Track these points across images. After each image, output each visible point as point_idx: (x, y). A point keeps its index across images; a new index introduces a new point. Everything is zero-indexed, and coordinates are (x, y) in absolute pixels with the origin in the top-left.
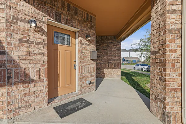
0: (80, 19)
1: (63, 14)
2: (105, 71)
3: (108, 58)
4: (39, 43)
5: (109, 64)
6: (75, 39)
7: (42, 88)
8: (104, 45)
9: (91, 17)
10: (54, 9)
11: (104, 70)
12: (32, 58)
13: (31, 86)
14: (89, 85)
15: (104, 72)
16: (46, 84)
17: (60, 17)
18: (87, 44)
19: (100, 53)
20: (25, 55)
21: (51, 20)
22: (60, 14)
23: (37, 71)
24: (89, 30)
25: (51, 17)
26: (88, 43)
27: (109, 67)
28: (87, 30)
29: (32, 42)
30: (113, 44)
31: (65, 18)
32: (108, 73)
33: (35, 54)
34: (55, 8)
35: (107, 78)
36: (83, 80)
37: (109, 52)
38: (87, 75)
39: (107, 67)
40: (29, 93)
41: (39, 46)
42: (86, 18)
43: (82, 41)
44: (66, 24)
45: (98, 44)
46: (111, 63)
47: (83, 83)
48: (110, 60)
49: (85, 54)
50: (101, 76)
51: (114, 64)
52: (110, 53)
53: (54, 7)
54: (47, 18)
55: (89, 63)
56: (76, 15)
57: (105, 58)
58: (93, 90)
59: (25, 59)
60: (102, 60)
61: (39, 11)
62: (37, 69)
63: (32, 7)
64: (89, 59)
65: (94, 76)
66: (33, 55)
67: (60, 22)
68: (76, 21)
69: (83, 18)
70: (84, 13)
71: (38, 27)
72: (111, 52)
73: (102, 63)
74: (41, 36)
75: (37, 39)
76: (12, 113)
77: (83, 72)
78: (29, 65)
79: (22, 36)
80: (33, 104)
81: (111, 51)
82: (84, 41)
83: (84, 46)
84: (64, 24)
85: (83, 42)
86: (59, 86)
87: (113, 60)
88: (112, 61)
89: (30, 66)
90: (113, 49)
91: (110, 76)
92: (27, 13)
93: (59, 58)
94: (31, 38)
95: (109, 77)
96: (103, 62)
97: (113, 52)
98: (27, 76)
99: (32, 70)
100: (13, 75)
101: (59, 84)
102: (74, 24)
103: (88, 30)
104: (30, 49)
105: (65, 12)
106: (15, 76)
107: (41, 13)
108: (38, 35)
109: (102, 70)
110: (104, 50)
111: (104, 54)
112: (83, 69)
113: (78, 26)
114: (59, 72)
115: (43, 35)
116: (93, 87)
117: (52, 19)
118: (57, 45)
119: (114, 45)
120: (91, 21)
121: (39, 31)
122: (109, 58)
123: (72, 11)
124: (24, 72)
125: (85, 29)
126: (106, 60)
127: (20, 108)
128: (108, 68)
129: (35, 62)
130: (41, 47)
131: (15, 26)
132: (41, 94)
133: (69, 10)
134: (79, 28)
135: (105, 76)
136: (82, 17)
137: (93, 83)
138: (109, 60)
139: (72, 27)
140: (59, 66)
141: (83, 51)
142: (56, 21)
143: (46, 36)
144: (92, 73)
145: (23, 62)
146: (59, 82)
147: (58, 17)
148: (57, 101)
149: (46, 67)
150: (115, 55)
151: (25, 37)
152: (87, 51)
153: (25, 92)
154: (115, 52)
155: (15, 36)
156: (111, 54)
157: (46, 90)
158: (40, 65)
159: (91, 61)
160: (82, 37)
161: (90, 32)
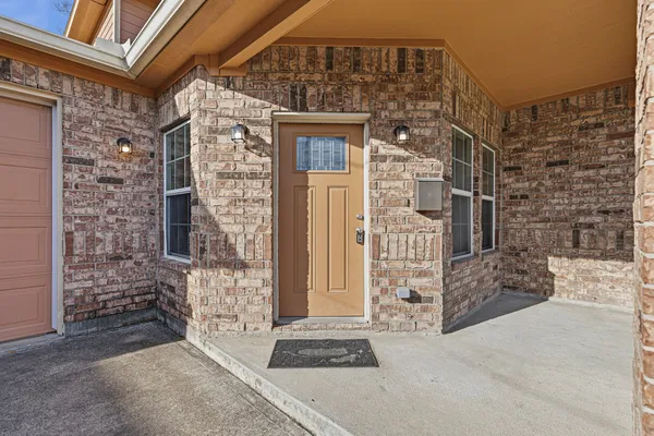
0: (369, 78)
1: (312, 83)
2: (554, 265)
3: (571, 204)
4: (253, 176)
5: (576, 234)
6: (363, 147)
7: (259, 283)
8: (549, 143)
9: (419, 54)
10: (288, 79)
11: (549, 258)
12: (240, 211)
13: (238, 274)
14: (407, 305)
15: (550, 269)
16: (268, 274)
17: (304, 95)
18: (398, 159)
19: (527, 184)
20: (227, 206)
21: (280, 111)
22: (304, 88)
23: (249, 241)
24: (409, 106)
25: (282, 105)
26: (407, 154)
27: (576, 244)
28: (402, 106)
29: (240, 176)
30: (606, 131)
31: (319, 94)
32: (571, 277)
33: (245, 201)
34: (291, 75)
35: (564, 299)
36: (385, 282)
37: (579, 174)
38: (400, 265)
39: (569, 244)
40: (234, 289)
41: (255, 182)
42: (394, 68)
43: (381, 148)
44: (322, 109)
45: (519, 145)
46: (591, 226)
47: (384, 291)
48: (589, 213)
49: (393, 192)
50: (533, 285)
51: (612, 234)
52: (588, 180)
53: (288, 75)
54: (270, 110)
55: (410, 226)
56: (355, 70)
57: (556, 201)
58: (427, 326)
59: (228, 213)
60: (536, 213)
61: (253, 100)
62: (250, 237)
63: (240, 95)
64: (410, 210)
65: (432, 274)
66: (242, 203)
67: (304, 108)
68: (356, 90)
69: (384, 69)
70: (387, 54)
71: (253, 138)
72: (591, 173)
73: (539, 225)
74: (258, 159)
75: (250, 167)
76: (207, 323)
77: (383, 255)
78: (234, 227)
79: (223, 164)
80: (242, 317)
81: (592, 167)
82: (385, 149)
83: (384, 166)
84: (317, 111)
85: (382, 151)
86: (309, 286)
87: (606, 212)
88: (598, 219)
89: (237, 229)
90: (603, 159)
91: (583, 292)
92: (231, 113)
93: (309, 208)
94: (238, 165)
95: (584, 298)
96: (547, 220)
97: (604, 172)
98: (231, 249)
99: (239, 239)
100: (208, 246)
101: (309, 283)
102: (348, 101)
103: (404, 106)
104: (236, 191)
105: (317, 77)
106: (211, 249)
107: (258, 102)
108: (252, 157)
109: (537, 257)
110: (550, 165)
111: (548, 183)
112: (384, 244)
113: (364, 104)
114: (309, 249)
115: (264, 154)
116: (427, 316)
117: (283, 109)
118: (305, 173)
119: (611, 137)
120: (417, 71)
121: (254, 147)
122: (582, 203)
123: (340, 64)
124: (226, 241)
125: (392, 106)
126: (559, 212)
127: (219, 316)
128: (576, 250)
129: (246, 221)
130: (257, 183)
131: (212, 146)
132: (256, 298)
133: (330, 66)
134: (365, 108)
135: (556, 289)
136: (377, 70)
137: (431, 300)
138: (580, 212)
139: (343, 111)
140: (309, 233)
141: (384, 184)
142: (294, 109)
143: (268, 155)
144: (425, 262)
145: (224, 219)
146: (309, 276)
147: (298, 98)
148: (295, 327)
149: (269, 232)
150: (620, 184)
151: (228, 165)
152: (399, 184)
153: (228, 285)
154: (618, 171)
155: (212, 166)
156: (594, 181)
157: (268, 291)
158: (255, 228)
159: (419, 215)
160: (377, 137)
161: (415, 110)
